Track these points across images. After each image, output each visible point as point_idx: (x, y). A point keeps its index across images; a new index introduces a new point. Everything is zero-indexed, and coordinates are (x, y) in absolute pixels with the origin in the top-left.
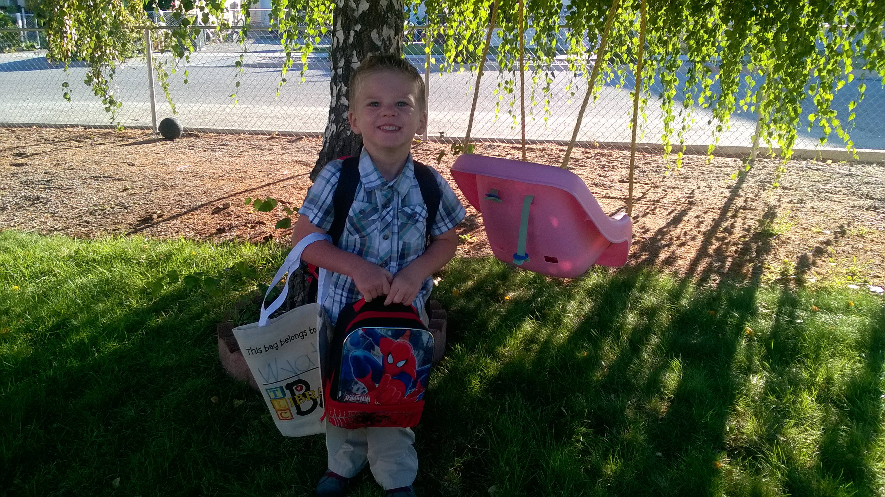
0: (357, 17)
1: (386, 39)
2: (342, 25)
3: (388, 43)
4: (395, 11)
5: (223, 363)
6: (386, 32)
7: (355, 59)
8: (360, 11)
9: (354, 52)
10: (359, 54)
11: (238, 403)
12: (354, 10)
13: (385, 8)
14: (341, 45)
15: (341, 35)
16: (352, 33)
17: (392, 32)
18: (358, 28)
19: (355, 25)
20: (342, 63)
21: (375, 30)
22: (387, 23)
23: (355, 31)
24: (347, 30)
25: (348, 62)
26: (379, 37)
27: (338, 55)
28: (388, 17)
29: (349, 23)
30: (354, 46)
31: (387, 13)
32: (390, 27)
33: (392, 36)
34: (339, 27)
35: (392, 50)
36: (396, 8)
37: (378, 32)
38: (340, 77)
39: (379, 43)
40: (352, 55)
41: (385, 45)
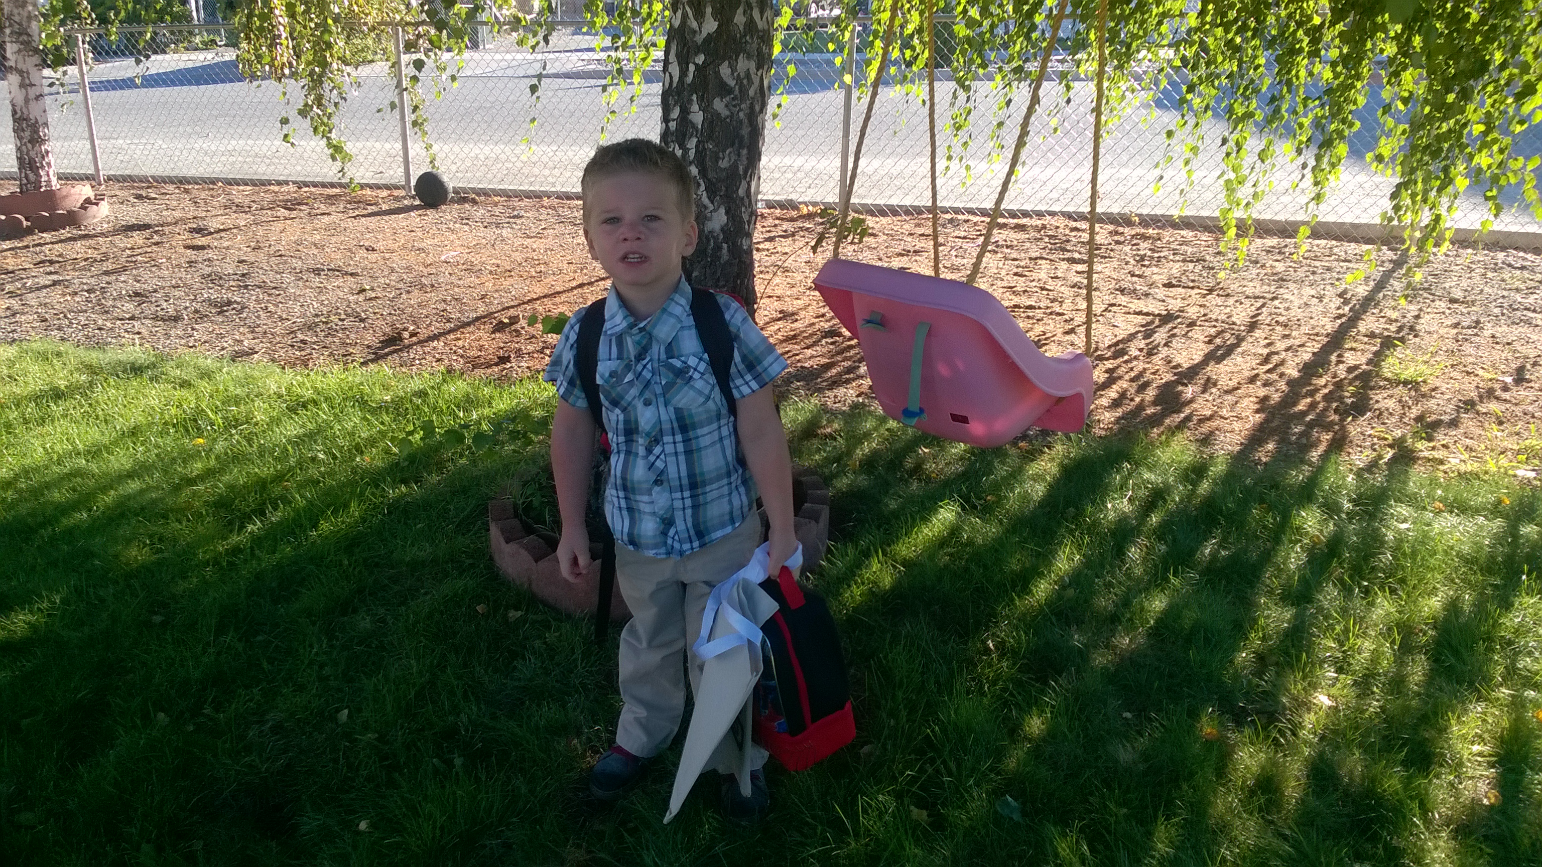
0: (700, 42)
1: (742, 75)
2: (677, 56)
3: (745, 82)
4: (758, 31)
5: (496, 557)
6: (744, 64)
7: (695, 107)
8: (704, 34)
9: (694, 97)
10: (701, 99)
11: (514, 615)
12: (695, 32)
13: (741, 28)
14: (675, 85)
15: (675, 69)
16: (692, 68)
17: (752, 65)
18: (700, 59)
19: (696, 55)
20: (675, 113)
21: (727, 63)
22: (745, 51)
23: (696, 65)
24: (684, 63)
25: (685, 112)
26: (732, 74)
27: (671, 101)
28: (746, 42)
29: (688, 52)
30: (693, 88)
31: (745, 36)
32: (749, 57)
33: (753, 69)
34: (672, 58)
35: (751, 93)
36: (760, 27)
37: (730, 66)
38: (672, 134)
39: (732, 83)
40: (690, 101)
41: (741, 86)
